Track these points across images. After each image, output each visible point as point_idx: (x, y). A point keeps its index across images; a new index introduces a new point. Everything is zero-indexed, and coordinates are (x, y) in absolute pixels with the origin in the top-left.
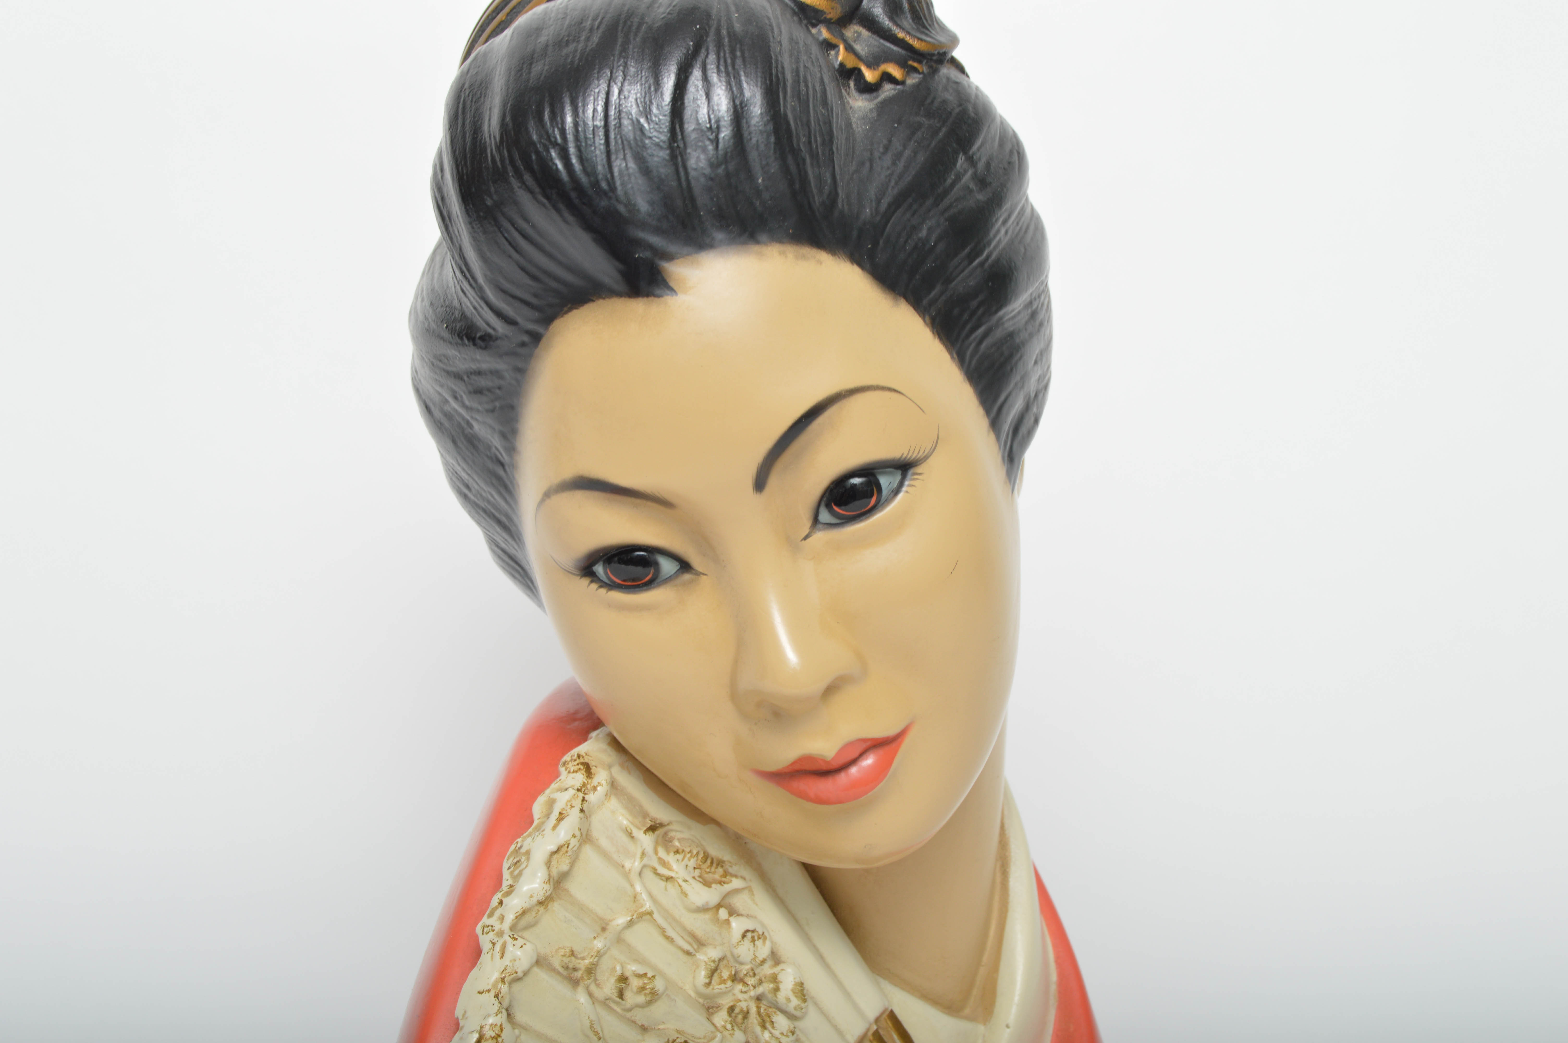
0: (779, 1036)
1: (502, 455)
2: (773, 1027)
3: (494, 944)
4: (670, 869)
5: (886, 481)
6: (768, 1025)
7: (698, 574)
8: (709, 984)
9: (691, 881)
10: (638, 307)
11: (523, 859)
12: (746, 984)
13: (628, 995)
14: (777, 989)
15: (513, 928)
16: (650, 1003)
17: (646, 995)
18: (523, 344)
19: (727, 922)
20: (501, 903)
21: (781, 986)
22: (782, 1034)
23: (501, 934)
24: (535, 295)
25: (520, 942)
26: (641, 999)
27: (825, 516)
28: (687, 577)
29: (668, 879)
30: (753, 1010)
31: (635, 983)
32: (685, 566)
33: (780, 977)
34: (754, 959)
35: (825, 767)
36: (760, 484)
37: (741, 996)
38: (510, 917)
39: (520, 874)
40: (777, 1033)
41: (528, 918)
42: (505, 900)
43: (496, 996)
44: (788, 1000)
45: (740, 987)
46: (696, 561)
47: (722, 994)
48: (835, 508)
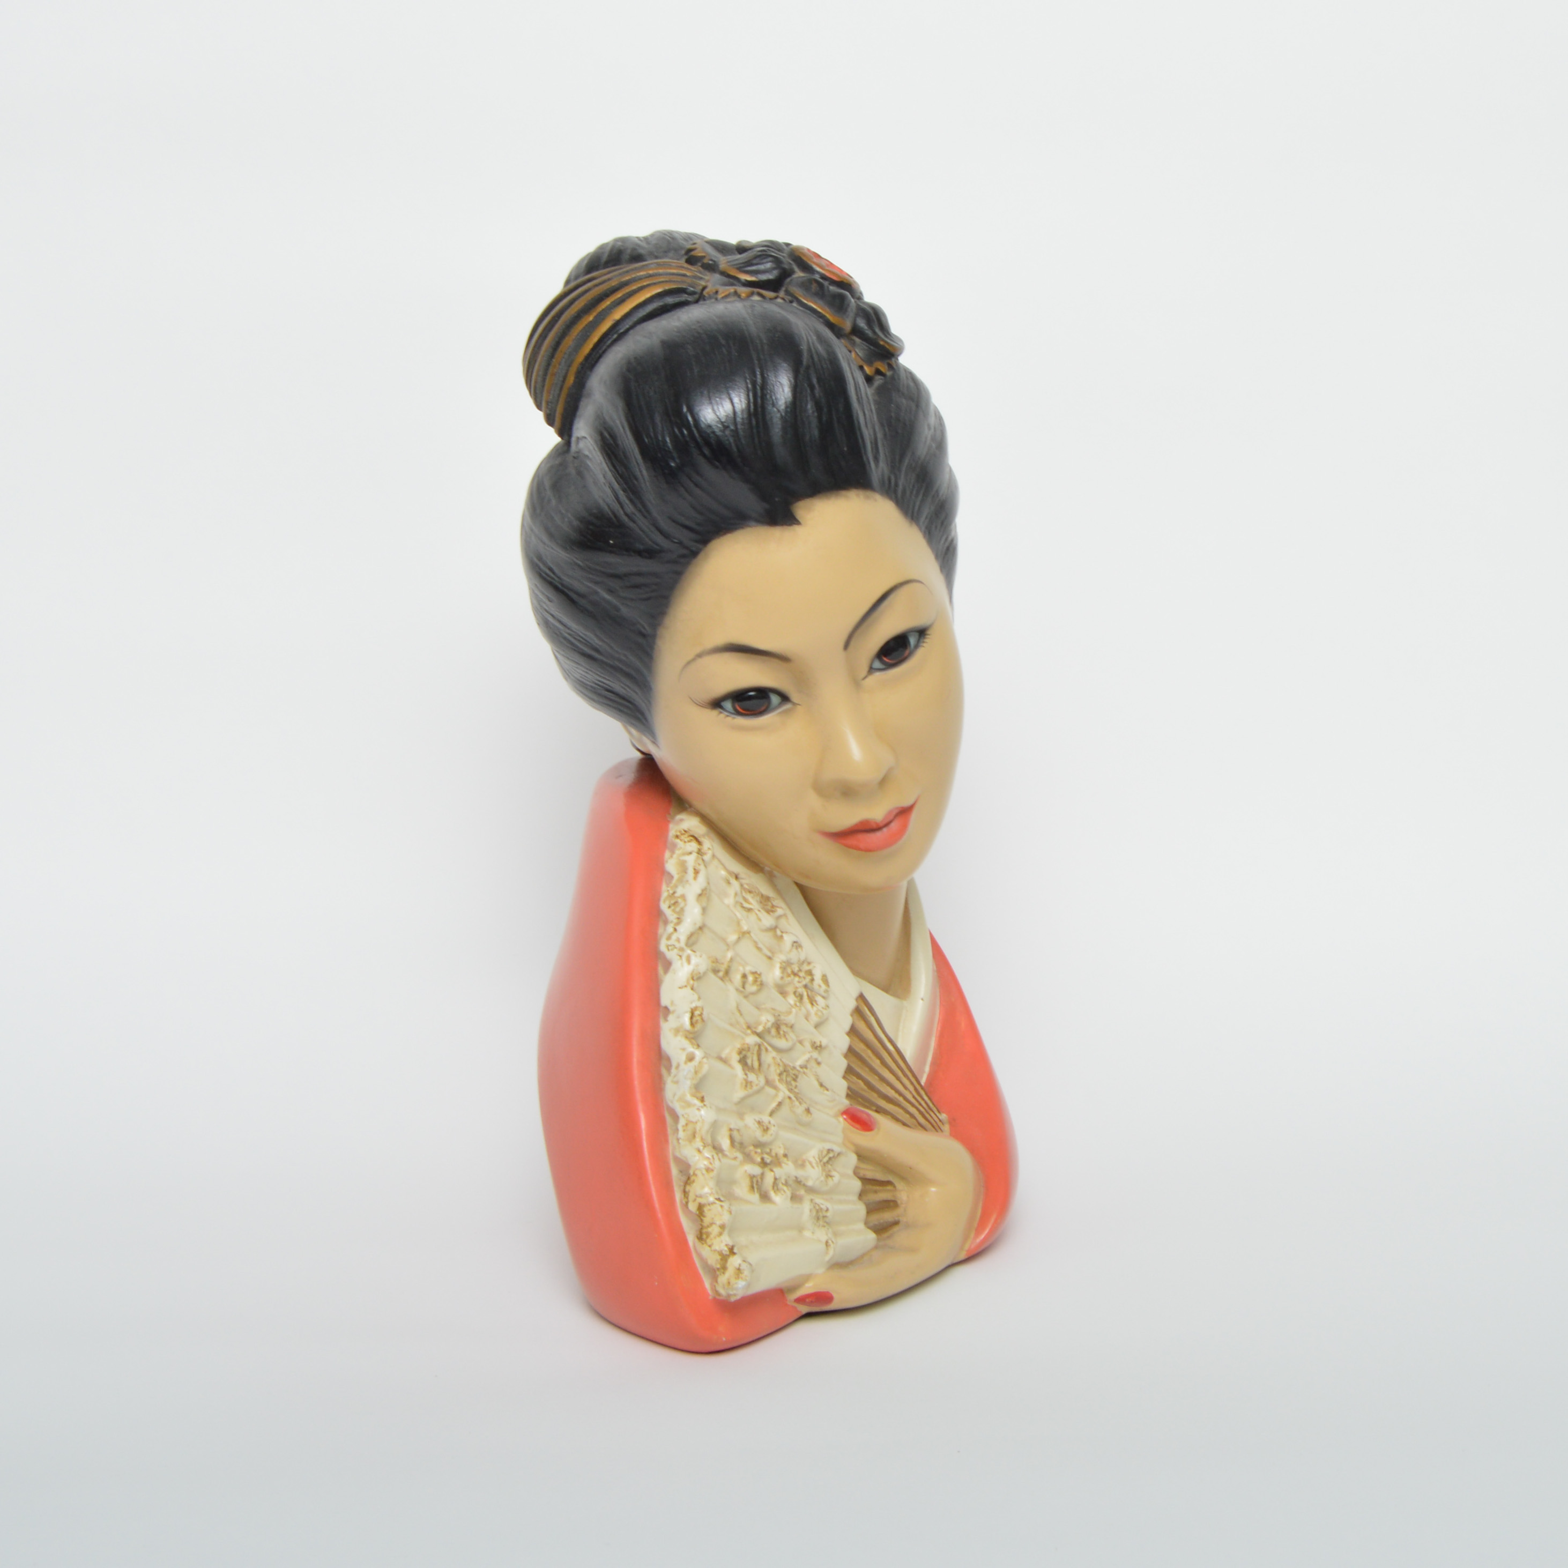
0: (821, 1009)
1: (644, 628)
2: (817, 1004)
3: (680, 956)
4: (750, 903)
5: (912, 640)
6: (814, 1004)
7: (794, 704)
8: (782, 978)
9: (762, 911)
10: (777, 533)
11: (680, 900)
12: (800, 977)
13: (747, 986)
14: (812, 980)
15: (687, 945)
16: (759, 991)
17: (757, 985)
18: (684, 556)
19: (782, 937)
20: (675, 930)
21: (815, 978)
22: (823, 1008)
23: (682, 949)
24: (698, 524)
25: (698, 953)
26: (754, 988)
27: (877, 664)
28: (788, 706)
29: (749, 910)
30: (805, 994)
31: (751, 978)
32: (785, 698)
33: (814, 972)
34: (799, 961)
35: (875, 826)
36: (847, 646)
37: (798, 985)
38: (683, 938)
39: (682, 910)
40: (820, 1008)
41: (693, 938)
42: (677, 928)
43: (692, 989)
44: (820, 986)
45: (797, 979)
46: (794, 697)
47: (789, 983)
48: (885, 659)
